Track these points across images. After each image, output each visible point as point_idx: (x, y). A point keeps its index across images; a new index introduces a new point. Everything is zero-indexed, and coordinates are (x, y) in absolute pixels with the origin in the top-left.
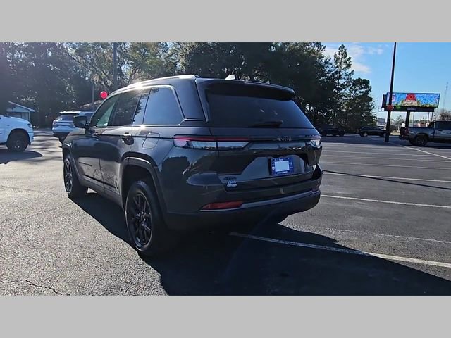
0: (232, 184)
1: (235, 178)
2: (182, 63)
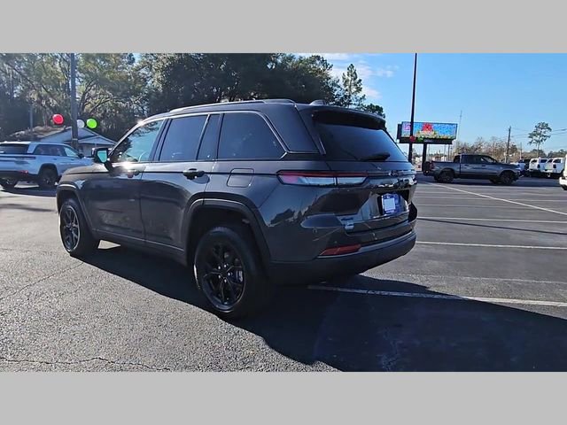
0: (349, 226)
1: (352, 219)
2: (158, 80)
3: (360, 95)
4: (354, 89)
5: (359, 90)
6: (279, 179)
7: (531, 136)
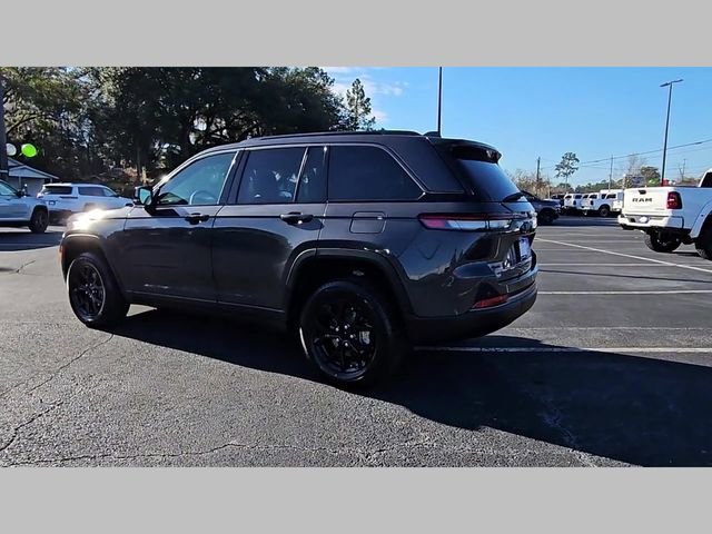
0: (498, 274)
1: (499, 266)
2: (109, 92)
3: (369, 117)
4: (361, 110)
5: (367, 111)
6: (422, 224)
7: (558, 167)
